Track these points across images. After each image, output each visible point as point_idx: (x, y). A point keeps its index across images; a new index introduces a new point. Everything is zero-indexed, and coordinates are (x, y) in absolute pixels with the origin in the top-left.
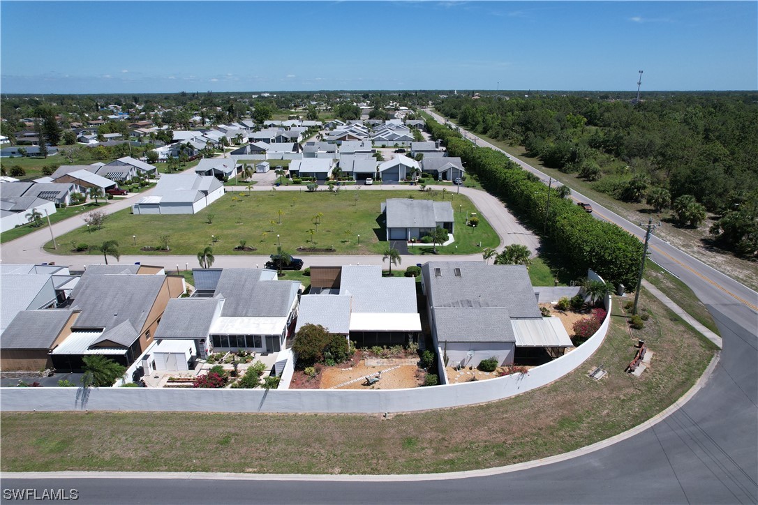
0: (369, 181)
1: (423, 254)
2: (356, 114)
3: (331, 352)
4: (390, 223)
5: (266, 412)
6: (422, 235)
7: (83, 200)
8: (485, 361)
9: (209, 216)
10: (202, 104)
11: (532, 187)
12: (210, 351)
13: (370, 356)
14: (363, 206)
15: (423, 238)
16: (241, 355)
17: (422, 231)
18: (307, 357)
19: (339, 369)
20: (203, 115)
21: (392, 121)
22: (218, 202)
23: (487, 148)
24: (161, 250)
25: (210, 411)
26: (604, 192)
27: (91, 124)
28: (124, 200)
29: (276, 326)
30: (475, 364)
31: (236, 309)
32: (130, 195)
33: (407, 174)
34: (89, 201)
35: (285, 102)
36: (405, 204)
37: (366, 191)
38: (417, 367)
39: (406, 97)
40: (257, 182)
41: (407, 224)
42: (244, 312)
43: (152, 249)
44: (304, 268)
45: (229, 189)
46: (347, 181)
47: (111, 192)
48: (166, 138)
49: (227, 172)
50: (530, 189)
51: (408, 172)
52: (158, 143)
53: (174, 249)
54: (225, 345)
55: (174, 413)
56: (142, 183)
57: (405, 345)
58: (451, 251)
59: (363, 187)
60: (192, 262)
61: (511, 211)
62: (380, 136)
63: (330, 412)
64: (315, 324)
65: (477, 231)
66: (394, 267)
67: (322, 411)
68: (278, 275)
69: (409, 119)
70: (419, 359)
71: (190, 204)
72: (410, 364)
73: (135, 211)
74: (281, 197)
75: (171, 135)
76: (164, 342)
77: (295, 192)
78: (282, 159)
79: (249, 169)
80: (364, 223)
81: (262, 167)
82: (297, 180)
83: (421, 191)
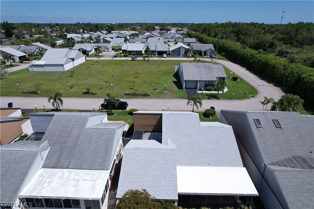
0: (165, 55)
33: (185, 52)
40: (104, 56)
45: (88, 59)
46: (152, 56)
47: (22, 59)
49: (89, 50)
56: (41, 54)
59: (162, 59)
74: (116, 63)
77: (124, 60)
78: (119, 46)
79: (100, 49)
80: (166, 78)
81: (108, 49)
82: (125, 54)
83: (195, 61)
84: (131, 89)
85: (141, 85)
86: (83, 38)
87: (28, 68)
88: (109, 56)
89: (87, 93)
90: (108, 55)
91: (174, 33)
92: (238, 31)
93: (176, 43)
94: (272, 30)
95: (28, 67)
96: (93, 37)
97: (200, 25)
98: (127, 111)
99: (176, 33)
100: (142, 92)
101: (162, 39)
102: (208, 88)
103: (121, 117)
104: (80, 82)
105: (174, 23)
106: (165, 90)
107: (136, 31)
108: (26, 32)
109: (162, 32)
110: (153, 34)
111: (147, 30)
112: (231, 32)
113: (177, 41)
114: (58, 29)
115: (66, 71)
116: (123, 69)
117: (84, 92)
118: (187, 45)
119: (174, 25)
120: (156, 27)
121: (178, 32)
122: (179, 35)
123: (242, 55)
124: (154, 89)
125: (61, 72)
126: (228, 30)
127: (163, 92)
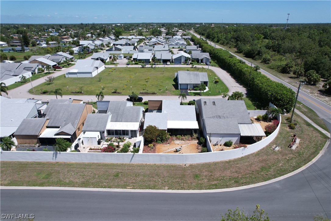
0: (168, 63)
2: (160, 33)
3: (160, 138)
4: (180, 82)
5: (133, 163)
6: (194, 87)
7: (43, 71)
8: (227, 142)
9: (99, 78)
10: (90, 29)
11: (242, 66)
12: (107, 137)
13: (176, 139)
14: (167, 74)
15: (195, 89)
16: (120, 139)
17: (194, 85)
18: (150, 140)
19: (163, 145)
20: (92, 33)
21: (176, 36)
22: (103, 72)
23: (220, 49)
24: (80, 93)
25: (109, 162)
26: (273, 69)
27: (42, 37)
28: (61, 71)
29: (135, 126)
30: (223, 143)
31: (117, 118)
32: (63, 69)
33: (185, 60)
34: (46, 71)
35: (128, 28)
36: (187, 73)
38: (197, 145)
39: (181, 26)
40: (118, 63)
41: (188, 82)
42: (121, 120)
43: (76, 92)
44: (143, 101)
45: (107, 66)
46: (158, 63)
47: (55, 67)
48: (77, 44)
49: (105, 59)
50: (241, 67)
51: (186, 59)
52: (73, 46)
53: (85, 93)
54: (113, 134)
55: (93, 163)
56: (68, 63)
57: (191, 135)
58: (207, 94)
59: (166, 66)
60: (94, 99)
61: (233, 77)
62: (172, 43)
63: (161, 163)
64: (153, 125)
65: (218, 86)
66: (183, 101)
67: (158, 163)
68: (133, 104)
69: (184, 36)
70: (198, 141)
71: (91, 73)
72: (194, 143)
73: (67, 76)
74: (130, 70)
75: (79, 43)
76: (86, 133)
77: (136, 68)
78: (129, 53)
80: (168, 82)
81: (121, 57)
82: (136, 62)
83: (192, 68)
84: (144, 90)
85: (151, 87)
95: (65, 74)
100: (151, 91)
101: (167, 47)
108: (37, 37)
109: (167, 37)
112: (231, 38)
113: (181, 47)
116: (136, 75)
118: (189, 53)
124: (159, 90)
127: (165, 92)
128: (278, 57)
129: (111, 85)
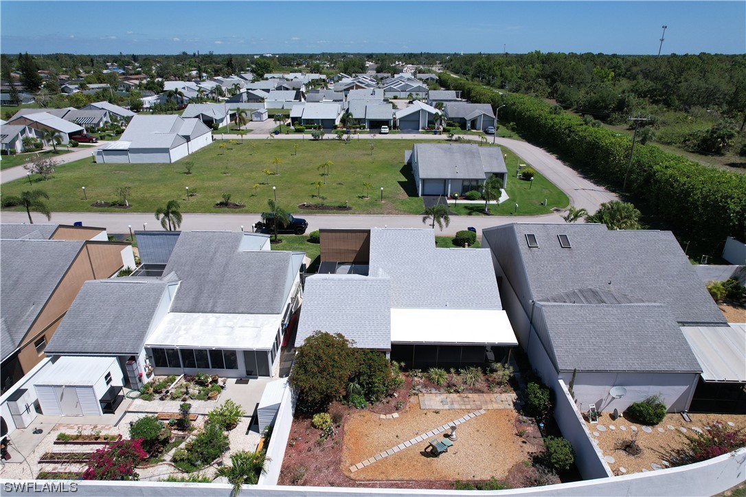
0: (385, 129)
1: (470, 214)
7: (38, 146)
9: (187, 164)
14: (382, 155)
21: (401, 75)
22: (204, 150)
26: (669, 144)
28: (91, 149)
32: (100, 143)
33: (430, 122)
34: (47, 148)
36: (442, 149)
37: (382, 140)
40: (252, 130)
41: (447, 175)
45: (218, 137)
46: (358, 130)
47: (76, 138)
49: (217, 118)
51: (431, 119)
56: (116, 129)
59: (378, 136)
71: (166, 151)
73: (99, 159)
74: (280, 145)
77: (297, 140)
78: (282, 108)
79: (243, 115)
80: (385, 175)
81: (260, 115)
82: (299, 127)
83: (450, 140)
84: (313, 196)
85: (334, 189)
86: (203, 91)
87: (93, 157)
88: (262, 131)
89: (225, 205)
90: (261, 129)
91: (409, 79)
92: (555, 73)
93: (411, 102)
94: (635, 69)
95: (95, 154)
96: (224, 88)
97: (470, 59)
98: (306, 236)
99: (413, 77)
100: (335, 202)
101: (380, 92)
102: (468, 194)
103: (296, 245)
104: (207, 184)
105: (411, 54)
106: (382, 198)
107: (321, 73)
108: (68, 76)
109: (380, 75)
110: (359, 82)
111: (347, 70)
112: (538, 76)
113: (414, 96)
114: (140, 69)
115: (176, 162)
116: (295, 157)
117: (218, 202)
118: (436, 107)
119: (410, 58)
120: (368, 64)
121: (419, 76)
122: (420, 84)
123: (550, 128)
124: (359, 197)
125: (164, 164)
126: (533, 70)
127: (378, 203)
128: (671, 115)
129: (217, 184)
